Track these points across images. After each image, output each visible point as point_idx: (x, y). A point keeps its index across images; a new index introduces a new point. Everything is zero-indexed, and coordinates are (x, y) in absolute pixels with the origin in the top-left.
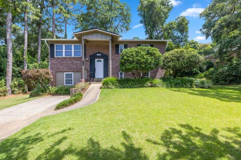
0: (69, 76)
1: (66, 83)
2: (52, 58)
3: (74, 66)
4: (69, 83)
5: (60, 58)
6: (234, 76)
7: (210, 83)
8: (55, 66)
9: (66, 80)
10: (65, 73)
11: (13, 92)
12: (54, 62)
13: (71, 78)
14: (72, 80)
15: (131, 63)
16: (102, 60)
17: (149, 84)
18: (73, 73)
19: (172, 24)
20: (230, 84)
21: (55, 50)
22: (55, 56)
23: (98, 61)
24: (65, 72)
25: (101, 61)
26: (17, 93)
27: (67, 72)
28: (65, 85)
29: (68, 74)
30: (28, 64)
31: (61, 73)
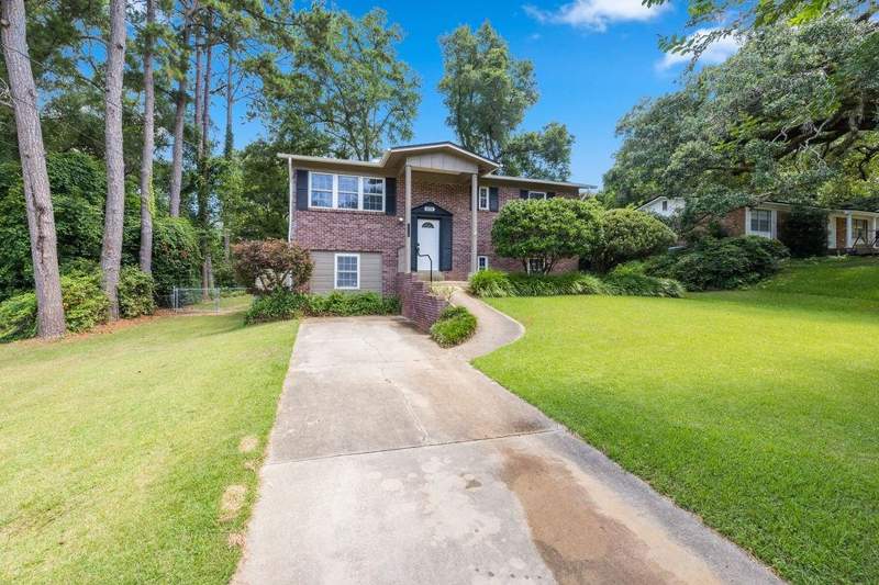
0: (347, 264)
1: (340, 284)
2: (301, 210)
3: (364, 237)
4: (347, 284)
5: (326, 212)
6: (714, 273)
7: (680, 288)
8: (310, 234)
9: (340, 275)
10: (337, 255)
12: (306, 222)
13: (355, 268)
14: (356, 274)
16: (436, 223)
17: (580, 288)
18: (358, 256)
19: (532, 138)
20: (705, 289)
21: (310, 189)
22: (310, 206)
23: (424, 226)
24: (337, 251)
25: (432, 226)
26: (135, 313)
27: (343, 251)
28: (336, 287)
29: (346, 258)
30: (156, 222)
31: (324, 254)
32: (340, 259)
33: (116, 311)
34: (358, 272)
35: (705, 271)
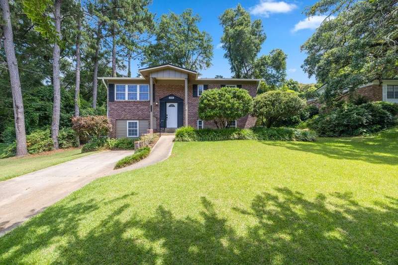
0: (132, 125)
1: (129, 134)
2: (112, 101)
3: (140, 112)
4: (133, 135)
5: (122, 102)
6: (346, 126)
7: (314, 135)
8: (116, 112)
9: (129, 130)
10: (128, 121)
11: (60, 146)
12: (113, 107)
13: (136, 127)
15: (213, 108)
16: (176, 105)
17: (236, 136)
18: (138, 121)
19: (265, 59)
20: (340, 136)
21: (115, 92)
22: (115, 99)
23: (170, 106)
24: (128, 119)
25: (174, 106)
26: (65, 147)
27: (130, 119)
28: (128, 136)
29: (132, 123)
30: (81, 110)
31: (122, 121)
32: (129, 123)
33: (57, 146)
34: (138, 129)
35: (338, 125)
